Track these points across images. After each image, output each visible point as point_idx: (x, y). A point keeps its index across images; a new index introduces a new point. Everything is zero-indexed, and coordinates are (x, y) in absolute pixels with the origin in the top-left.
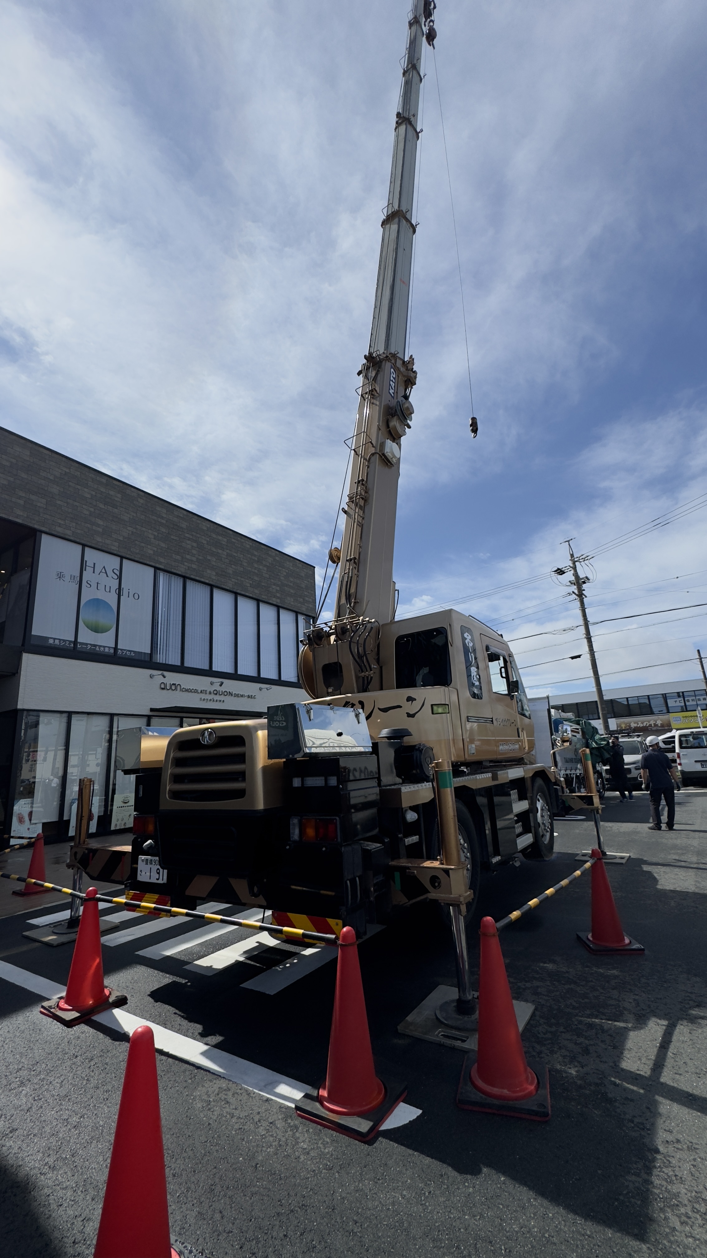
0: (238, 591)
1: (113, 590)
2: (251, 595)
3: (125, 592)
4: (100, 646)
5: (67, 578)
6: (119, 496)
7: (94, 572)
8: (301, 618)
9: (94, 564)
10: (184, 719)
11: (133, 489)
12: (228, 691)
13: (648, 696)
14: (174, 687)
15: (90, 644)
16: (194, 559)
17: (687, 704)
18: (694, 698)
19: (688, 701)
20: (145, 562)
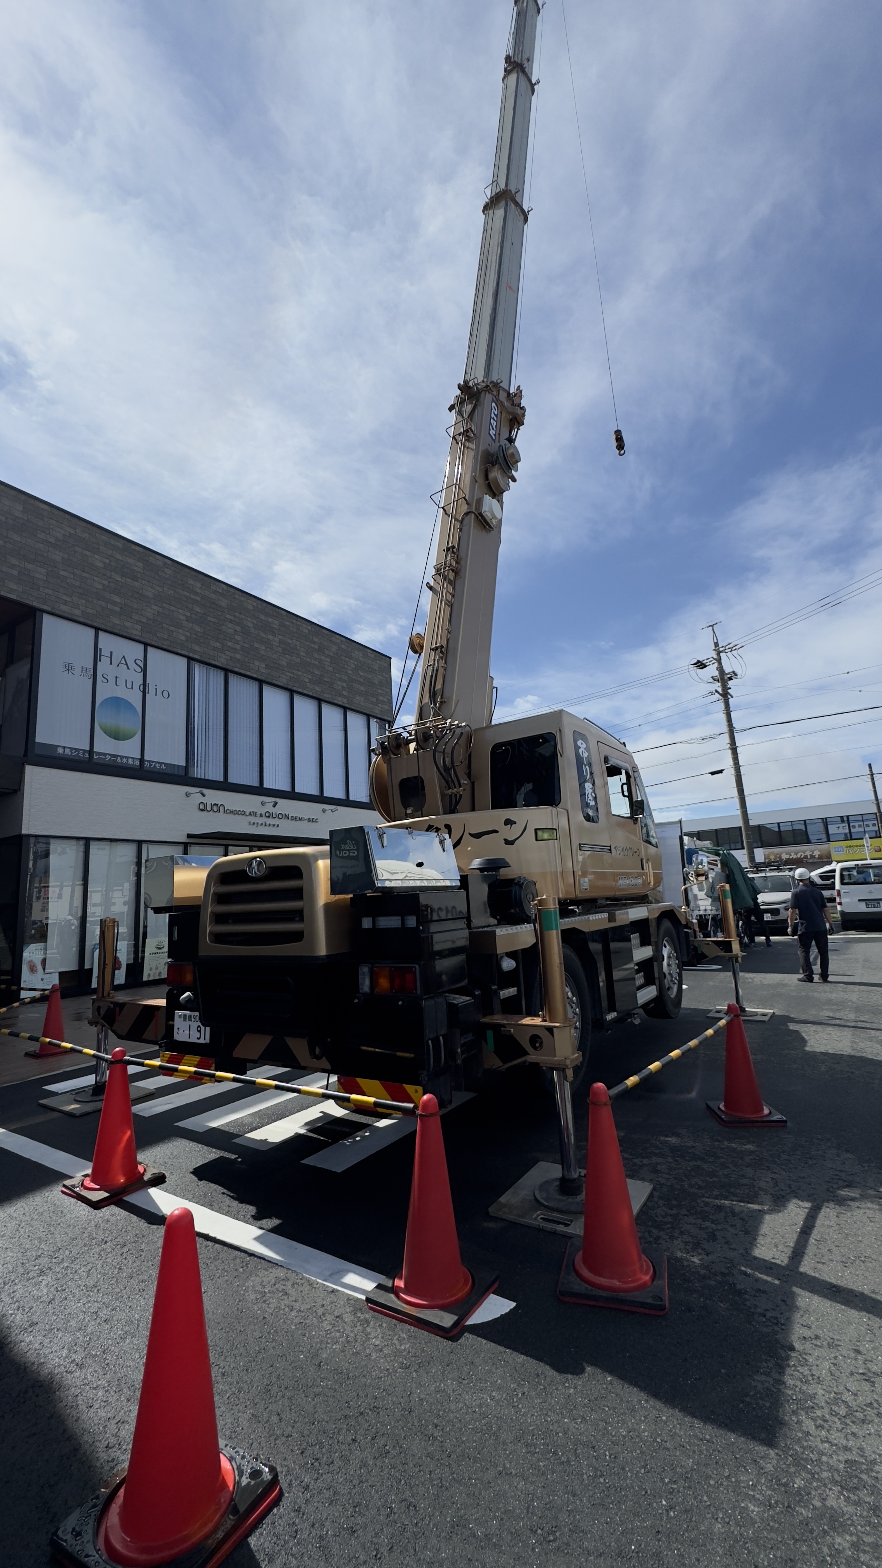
0: (295, 688)
1: (136, 686)
2: (310, 694)
3: (151, 690)
4: (122, 757)
5: (78, 671)
6: (140, 564)
7: (111, 664)
8: (374, 724)
9: (111, 653)
10: (230, 848)
11: (158, 557)
12: (283, 813)
13: (805, 821)
14: (216, 808)
15: (109, 754)
16: (238, 647)
17: (853, 830)
18: (861, 823)
19: (854, 827)
20: (176, 650)
